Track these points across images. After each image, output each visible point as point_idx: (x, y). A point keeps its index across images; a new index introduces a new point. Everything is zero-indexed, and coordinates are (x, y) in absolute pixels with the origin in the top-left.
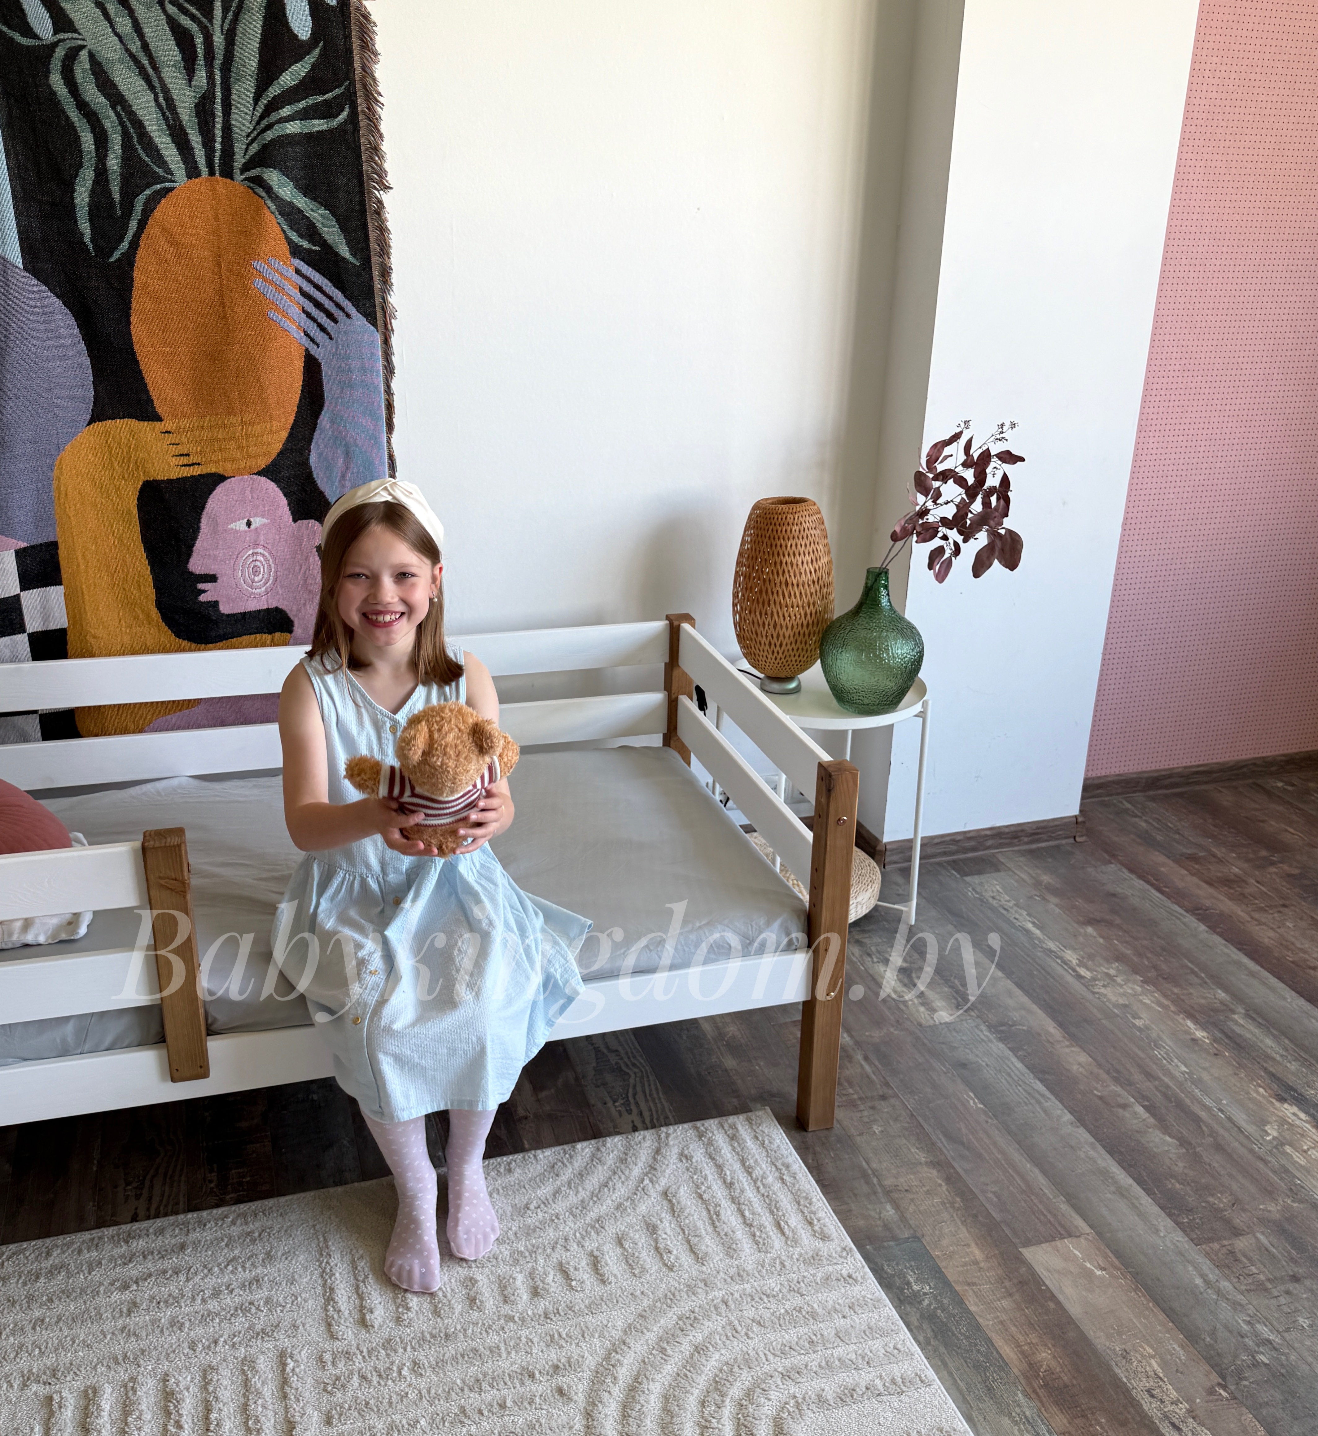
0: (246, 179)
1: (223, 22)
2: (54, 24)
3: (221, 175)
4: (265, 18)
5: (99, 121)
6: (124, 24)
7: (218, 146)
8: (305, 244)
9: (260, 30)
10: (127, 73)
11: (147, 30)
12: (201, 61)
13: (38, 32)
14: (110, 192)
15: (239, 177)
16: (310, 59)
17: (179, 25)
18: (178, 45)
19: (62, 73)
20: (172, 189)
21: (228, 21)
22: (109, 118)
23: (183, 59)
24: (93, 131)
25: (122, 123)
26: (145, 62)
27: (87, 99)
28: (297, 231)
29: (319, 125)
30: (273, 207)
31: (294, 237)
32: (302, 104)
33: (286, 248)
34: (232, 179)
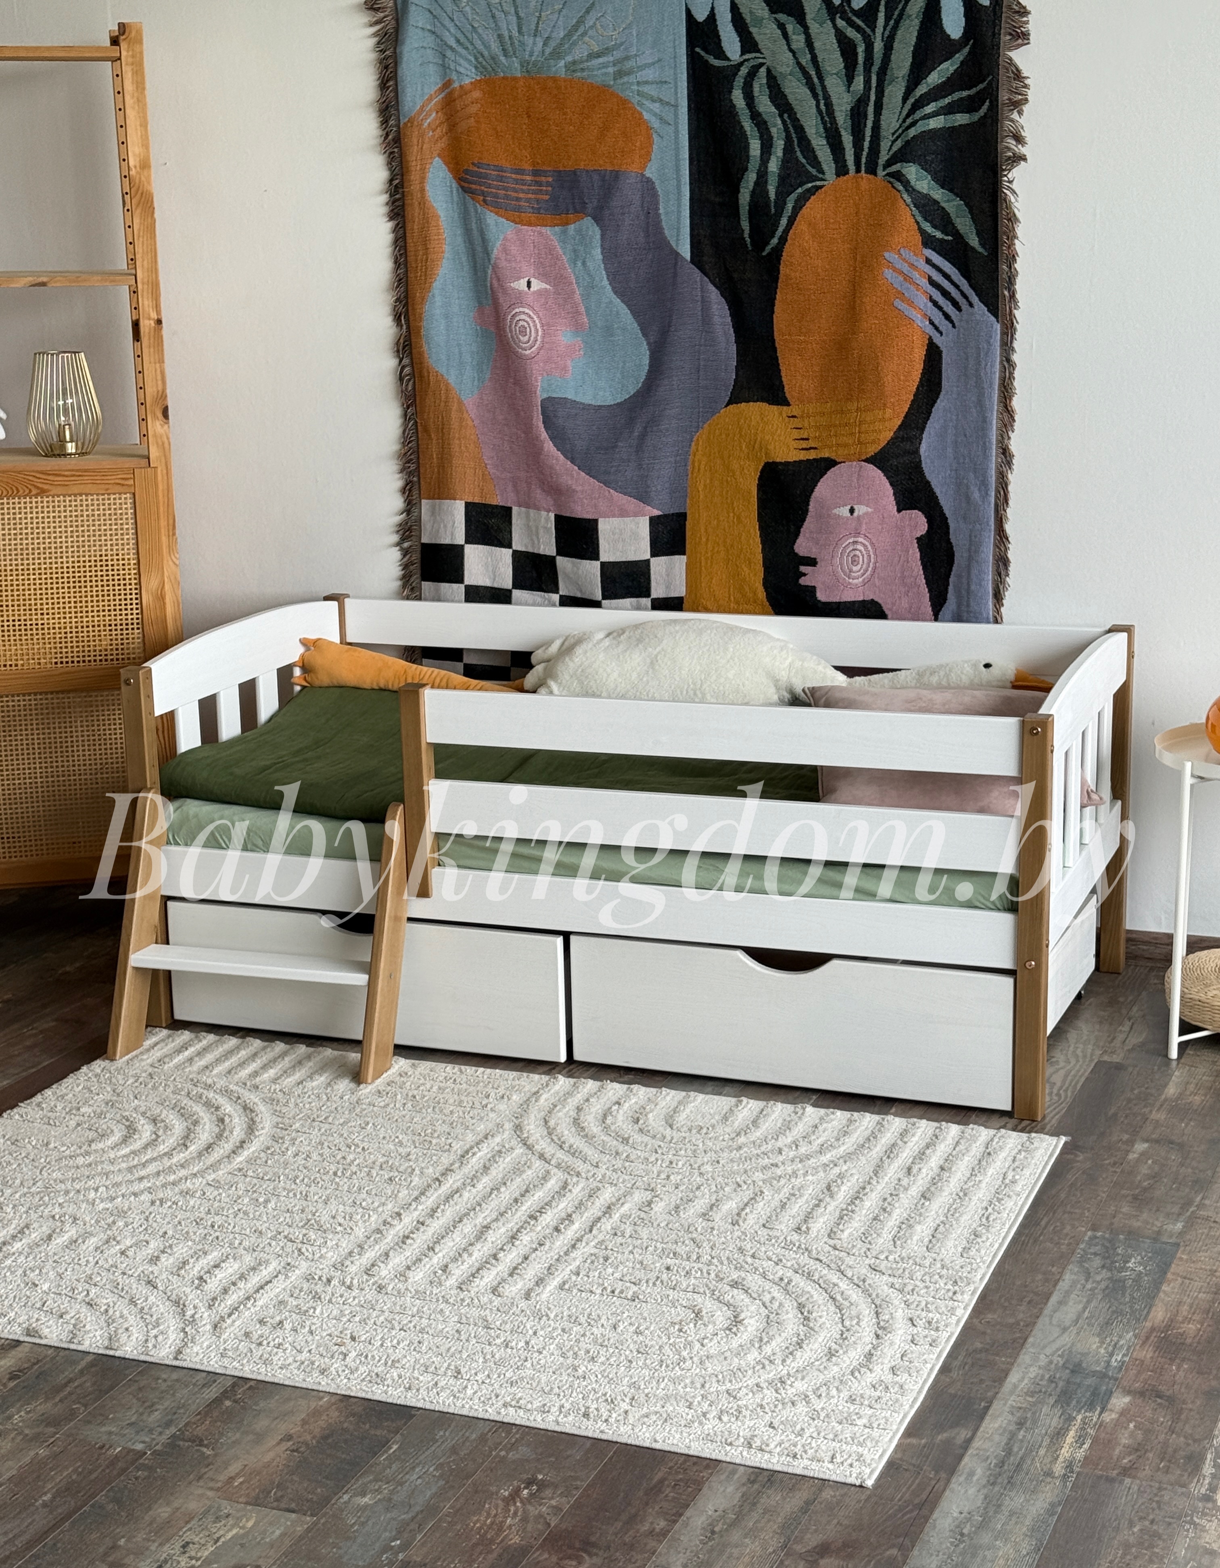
0: (888, 174)
1: (885, 29)
2: (742, 47)
3: (866, 172)
4: (922, 23)
5: (767, 129)
6: (799, 41)
7: (866, 144)
8: (939, 235)
9: (916, 34)
10: (795, 83)
11: (817, 44)
12: (860, 68)
13: (729, 54)
14: (767, 192)
15: (881, 173)
16: (959, 57)
17: (846, 37)
18: (842, 55)
19: (743, 88)
20: (821, 187)
21: (889, 28)
22: (775, 125)
23: (846, 67)
24: (761, 138)
25: (786, 130)
26: (813, 73)
27: (761, 109)
28: (931, 222)
29: (961, 119)
30: (909, 200)
31: (928, 227)
32: (947, 100)
33: (918, 238)
34: (875, 174)
